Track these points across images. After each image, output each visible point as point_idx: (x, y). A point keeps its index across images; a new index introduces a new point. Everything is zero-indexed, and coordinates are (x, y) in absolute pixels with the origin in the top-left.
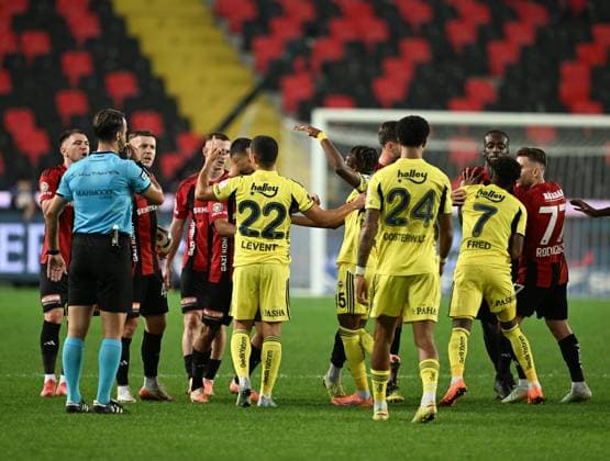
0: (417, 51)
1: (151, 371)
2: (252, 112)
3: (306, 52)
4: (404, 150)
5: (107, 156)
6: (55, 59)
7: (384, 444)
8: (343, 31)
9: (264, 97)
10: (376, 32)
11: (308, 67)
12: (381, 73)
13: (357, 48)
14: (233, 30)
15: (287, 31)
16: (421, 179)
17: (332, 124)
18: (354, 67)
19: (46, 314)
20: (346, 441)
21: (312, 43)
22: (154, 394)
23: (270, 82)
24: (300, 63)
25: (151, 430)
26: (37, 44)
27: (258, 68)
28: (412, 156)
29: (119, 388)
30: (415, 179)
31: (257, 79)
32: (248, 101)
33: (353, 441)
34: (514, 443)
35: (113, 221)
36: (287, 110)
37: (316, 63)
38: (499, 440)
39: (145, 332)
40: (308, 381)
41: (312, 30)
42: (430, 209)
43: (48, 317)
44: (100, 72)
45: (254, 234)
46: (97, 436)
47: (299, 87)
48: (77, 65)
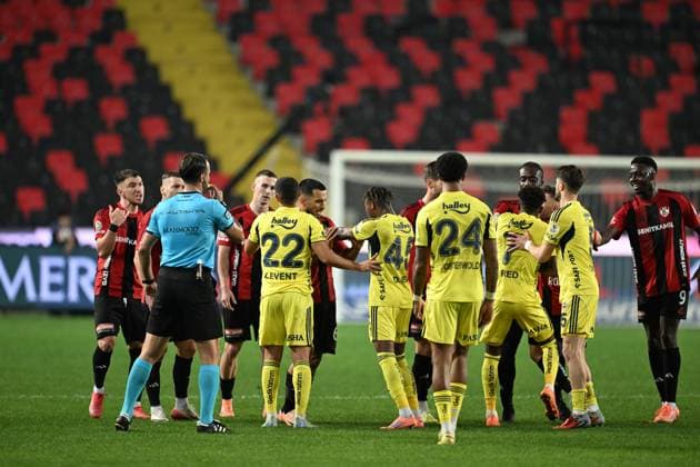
0: (427, 97)
1: (181, 391)
2: (276, 153)
3: (327, 98)
4: (445, 186)
5: (193, 196)
6: (94, 105)
7: (398, 460)
8: (360, 78)
9: (286, 140)
10: (389, 79)
11: (326, 112)
12: (394, 117)
13: (373, 93)
14: (257, 77)
15: (307, 78)
16: (465, 209)
17: (349, 165)
18: (369, 111)
19: (100, 342)
20: (363, 457)
21: (331, 89)
22: (184, 413)
23: (291, 124)
24: (318, 108)
25: (183, 447)
26: (77, 90)
27: (280, 112)
28: (454, 189)
29: (152, 408)
30: (460, 209)
31: (279, 123)
32: (271, 143)
33: (369, 458)
34: (517, 459)
35: (198, 256)
36: (307, 152)
37: (334, 106)
38: (502, 456)
39: (177, 356)
40: (326, 402)
41: (330, 77)
42: (477, 237)
43: (102, 343)
44: (134, 116)
45: (275, 264)
46: (132, 452)
47: (318, 129)
48: (114, 110)
